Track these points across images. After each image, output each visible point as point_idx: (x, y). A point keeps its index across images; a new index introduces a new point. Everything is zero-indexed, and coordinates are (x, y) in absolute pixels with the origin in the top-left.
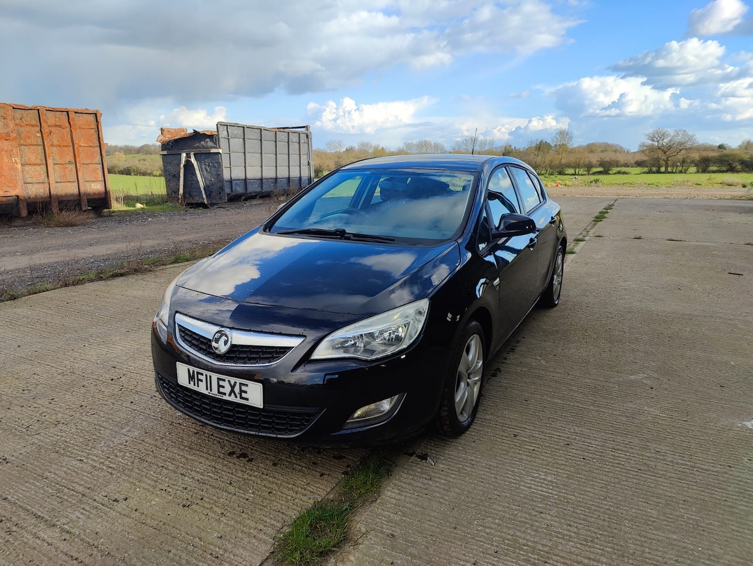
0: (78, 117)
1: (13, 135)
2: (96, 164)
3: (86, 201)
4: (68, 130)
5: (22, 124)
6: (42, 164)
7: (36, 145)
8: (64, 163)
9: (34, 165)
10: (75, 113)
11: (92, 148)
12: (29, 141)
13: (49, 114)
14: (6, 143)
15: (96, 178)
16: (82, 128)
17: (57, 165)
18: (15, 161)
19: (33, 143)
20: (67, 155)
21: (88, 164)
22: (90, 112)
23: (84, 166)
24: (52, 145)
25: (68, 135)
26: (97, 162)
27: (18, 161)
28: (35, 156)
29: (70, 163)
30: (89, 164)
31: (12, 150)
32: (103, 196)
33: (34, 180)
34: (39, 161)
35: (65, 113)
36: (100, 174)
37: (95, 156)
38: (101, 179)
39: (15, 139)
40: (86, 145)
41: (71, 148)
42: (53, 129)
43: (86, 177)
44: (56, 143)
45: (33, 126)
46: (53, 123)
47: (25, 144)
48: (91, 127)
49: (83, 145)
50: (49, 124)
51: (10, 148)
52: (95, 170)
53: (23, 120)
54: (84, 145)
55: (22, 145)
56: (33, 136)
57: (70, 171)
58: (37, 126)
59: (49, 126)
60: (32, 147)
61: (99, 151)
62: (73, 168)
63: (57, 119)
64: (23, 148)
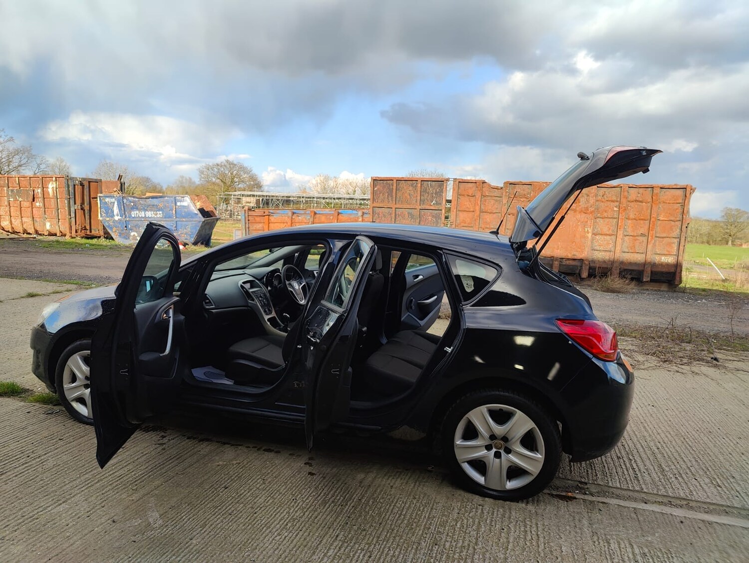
0: (664, 192)
1: (591, 209)
2: (674, 238)
3: (650, 272)
4: (649, 204)
5: (603, 200)
6: (613, 235)
7: (612, 218)
8: (635, 235)
9: (606, 235)
10: (661, 188)
11: (673, 223)
12: (605, 215)
13: (632, 190)
14: (583, 215)
15: (669, 252)
16: (666, 203)
17: (627, 237)
18: (588, 230)
19: (609, 216)
20: (641, 227)
21: (663, 238)
22: (679, 187)
23: (657, 239)
24: (628, 219)
25: (647, 210)
26: (674, 236)
27: (590, 231)
28: (608, 227)
29: (642, 235)
30: (665, 237)
31: (587, 222)
32: (672, 270)
33: (601, 248)
34: (611, 232)
35: (650, 189)
36: (675, 248)
37: (674, 230)
38: (675, 253)
39: (591, 213)
40: (666, 219)
41: (647, 222)
42: (632, 204)
43: (657, 250)
44: (632, 216)
45: (613, 201)
46: (634, 198)
47: (601, 216)
48: (678, 202)
49: (661, 219)
50: (629, 200)
51: (586, 220)
52: (670, 244)
53: (605, 196)
54: (664, 219)
55: (598, 217)
56: (610, 211)
57: (640, 243)
58: (617, 201)
59: (629, 201)
60: (607, 220)
61: (680, 226)
62: (644, 240)
63: (639, 195)
64: (598, 220)
